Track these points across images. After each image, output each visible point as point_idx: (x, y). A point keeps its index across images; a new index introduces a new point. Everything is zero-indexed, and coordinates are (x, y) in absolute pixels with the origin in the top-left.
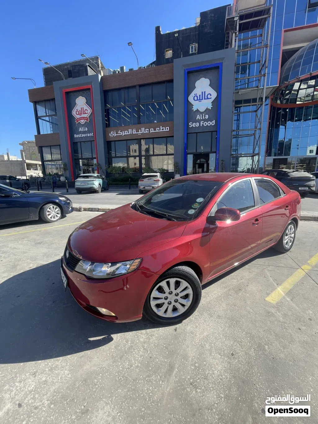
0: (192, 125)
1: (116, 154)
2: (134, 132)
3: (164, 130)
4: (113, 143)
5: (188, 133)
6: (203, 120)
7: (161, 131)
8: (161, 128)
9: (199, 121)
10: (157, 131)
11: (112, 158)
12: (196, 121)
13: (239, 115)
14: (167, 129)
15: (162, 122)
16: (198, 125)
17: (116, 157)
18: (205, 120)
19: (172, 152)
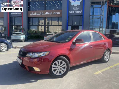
0: (71, 12)
1: (32, 24)
2: (43, 14)
3: (57, 14)
4: (31, 19)
5: (69, 16)
6: (76, 10)
7: (56, 14)
8: (56, 13)
9: (74, 10)
10: (54, 14)
11: (30, 26)
12: (73, 10)
13: (93, 9)
14: (59, 13)
15: (57, 10)
16: (73, 12)
17: (32, 25)
18: (77, 10)
19: (61, 24)
